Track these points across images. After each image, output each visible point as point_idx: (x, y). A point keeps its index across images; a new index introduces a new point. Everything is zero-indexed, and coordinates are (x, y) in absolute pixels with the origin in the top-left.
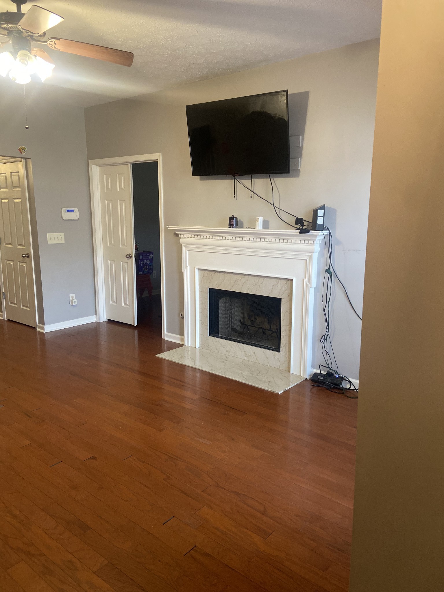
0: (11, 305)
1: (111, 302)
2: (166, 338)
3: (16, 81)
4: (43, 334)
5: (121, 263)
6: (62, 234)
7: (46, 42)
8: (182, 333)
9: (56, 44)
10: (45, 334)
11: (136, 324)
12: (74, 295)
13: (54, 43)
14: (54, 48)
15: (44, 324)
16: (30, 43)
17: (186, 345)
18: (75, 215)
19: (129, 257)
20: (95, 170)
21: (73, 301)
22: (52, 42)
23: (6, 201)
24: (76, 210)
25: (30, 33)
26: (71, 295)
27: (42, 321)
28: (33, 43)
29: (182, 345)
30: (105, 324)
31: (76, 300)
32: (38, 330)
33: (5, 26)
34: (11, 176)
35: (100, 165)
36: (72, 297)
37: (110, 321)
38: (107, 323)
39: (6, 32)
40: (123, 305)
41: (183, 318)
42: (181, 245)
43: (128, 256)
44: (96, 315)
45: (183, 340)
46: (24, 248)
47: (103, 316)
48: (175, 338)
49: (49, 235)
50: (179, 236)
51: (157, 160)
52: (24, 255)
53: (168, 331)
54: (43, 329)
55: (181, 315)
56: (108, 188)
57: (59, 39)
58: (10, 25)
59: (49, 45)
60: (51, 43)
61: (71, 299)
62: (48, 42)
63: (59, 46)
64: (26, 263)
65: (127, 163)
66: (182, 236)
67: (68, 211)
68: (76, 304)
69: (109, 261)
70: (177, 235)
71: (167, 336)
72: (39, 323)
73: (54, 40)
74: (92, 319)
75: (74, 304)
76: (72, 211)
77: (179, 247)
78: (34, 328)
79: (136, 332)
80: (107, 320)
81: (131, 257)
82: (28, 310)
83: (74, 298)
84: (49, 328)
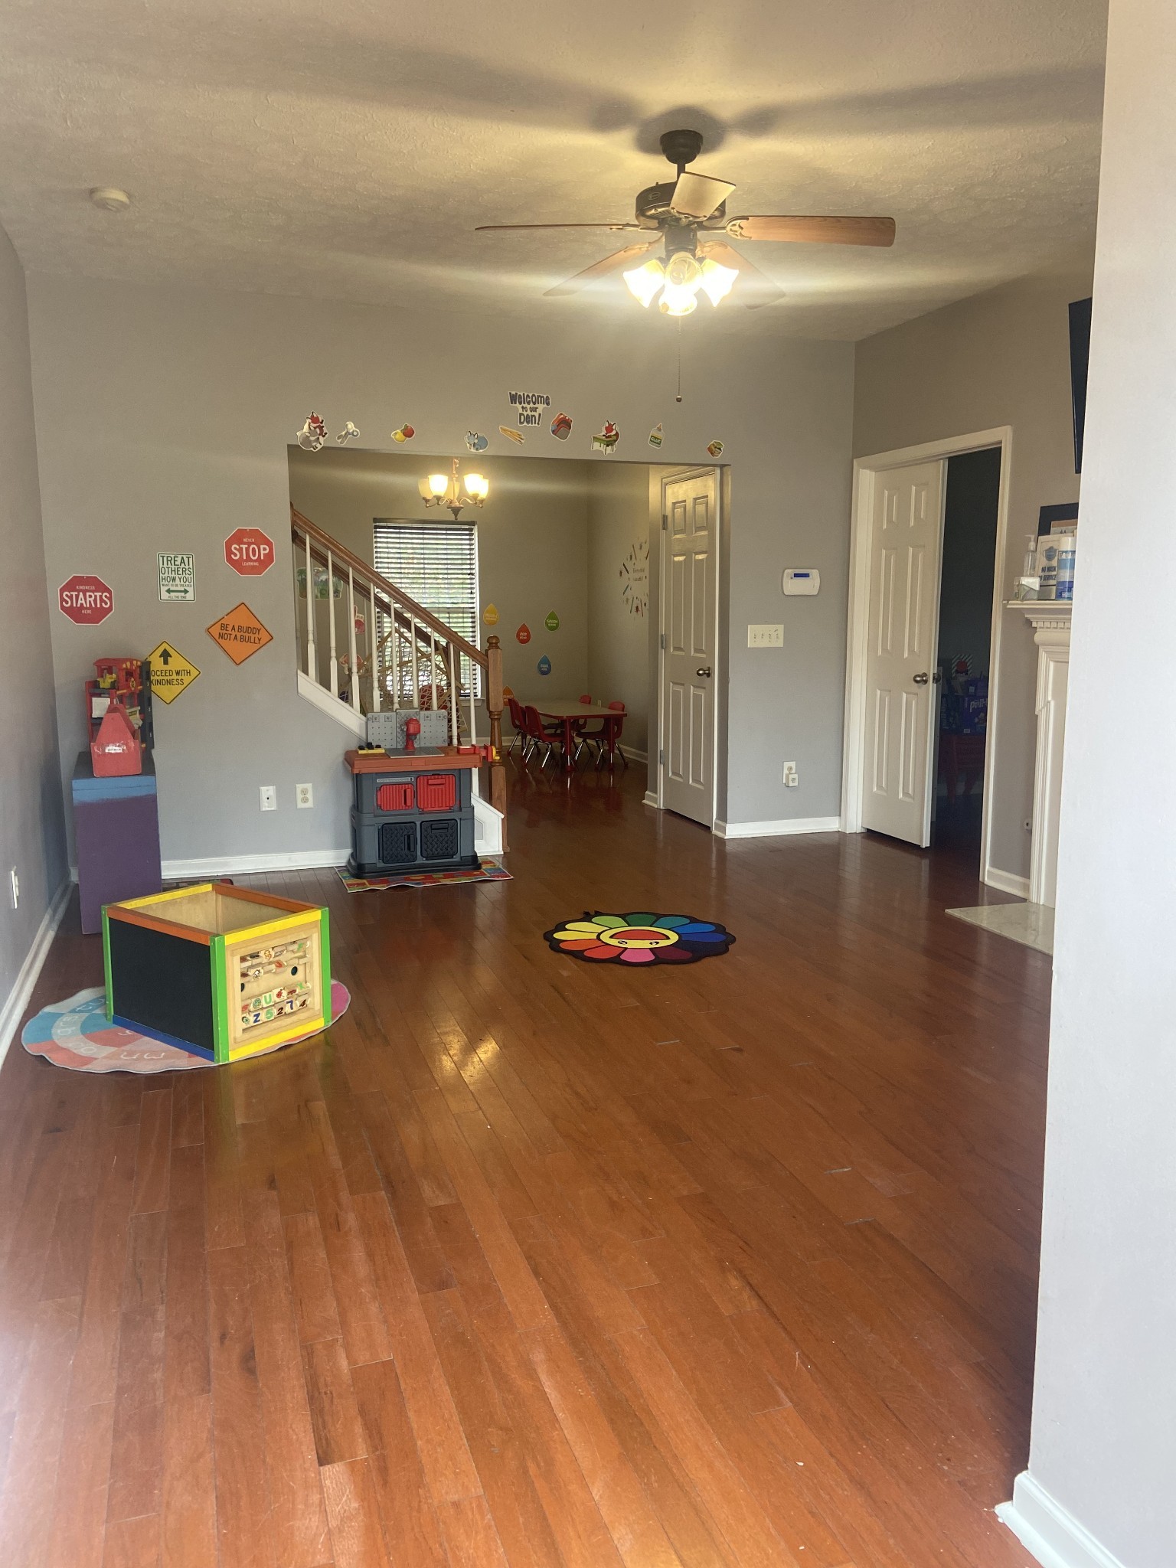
0: (674, 777)
1: (875, 789)
2: (988, 881)
3: (670, 313)
4: (722, 842)
5: (904, 695)
6: (781, 628)
7: (724, 228)
8: (1025, 871)
9: (742, 228)
10: (727, 843)
11: (926, 843)
12: (793, 764)
13: (739, 226)
14: (739, 237)
15: (725, 821)
16: (695, 235)
17: (1034, 899)
18: (811, 586)
19: (921, 679)
20: (866, 481)
21: (791, 776)
22: (734, 225)
23: (681, 558)
24: (815, 573)
25: (691, 219)
26: (787, 765)
27: (723, 816)
28: (700, 234)
29: (1024, 900)
30: (859, 838)
31: (796, 776)
32: (714, 831)
33: (653, 211)
34: (695, 504)
35: (876, 469)
36: (790, 769)
37: (871, 834)
38: (863, 838)
39: (654, 223)
40: (901, 796)
41: (1030, 832)
42: (1038, 646)
43: (918, 679)
44: (840, 815)
45: (1026, 888)
46: (704, 656)
47: (854, 819)
48: (1010, 882)
49: (752, 629)
50: (1034, 625)
51: (1001, 442)
52: (701, 672)
53: (994, 865)
54: (724, 830)
55: (1027, 824)
56: (890, 521)
57: (746, 218)
58: (660, 210)
59: (730, 233)
60: (734, 228)
61: (786, 771)
62: (728, 228)
63: (750, 230)
64: (705, 688)
65: (935, 458)
66: (1040, 624)
67: (796, 575)
68: (796, 784)
69: (878, 692)
70: (1029, 622)
71: (990, 875)
72: (718, 818)
73: (739, 221)
74: (830, 824)
75: (791, 784)
76: (806, 575)
77: (1034, 652)
78: (708, 828)
79: (925, 863)
80: (864, 831)
81: (926, 682)
82: (700, 789)
83: (794, 771)
84: (735, 831)
